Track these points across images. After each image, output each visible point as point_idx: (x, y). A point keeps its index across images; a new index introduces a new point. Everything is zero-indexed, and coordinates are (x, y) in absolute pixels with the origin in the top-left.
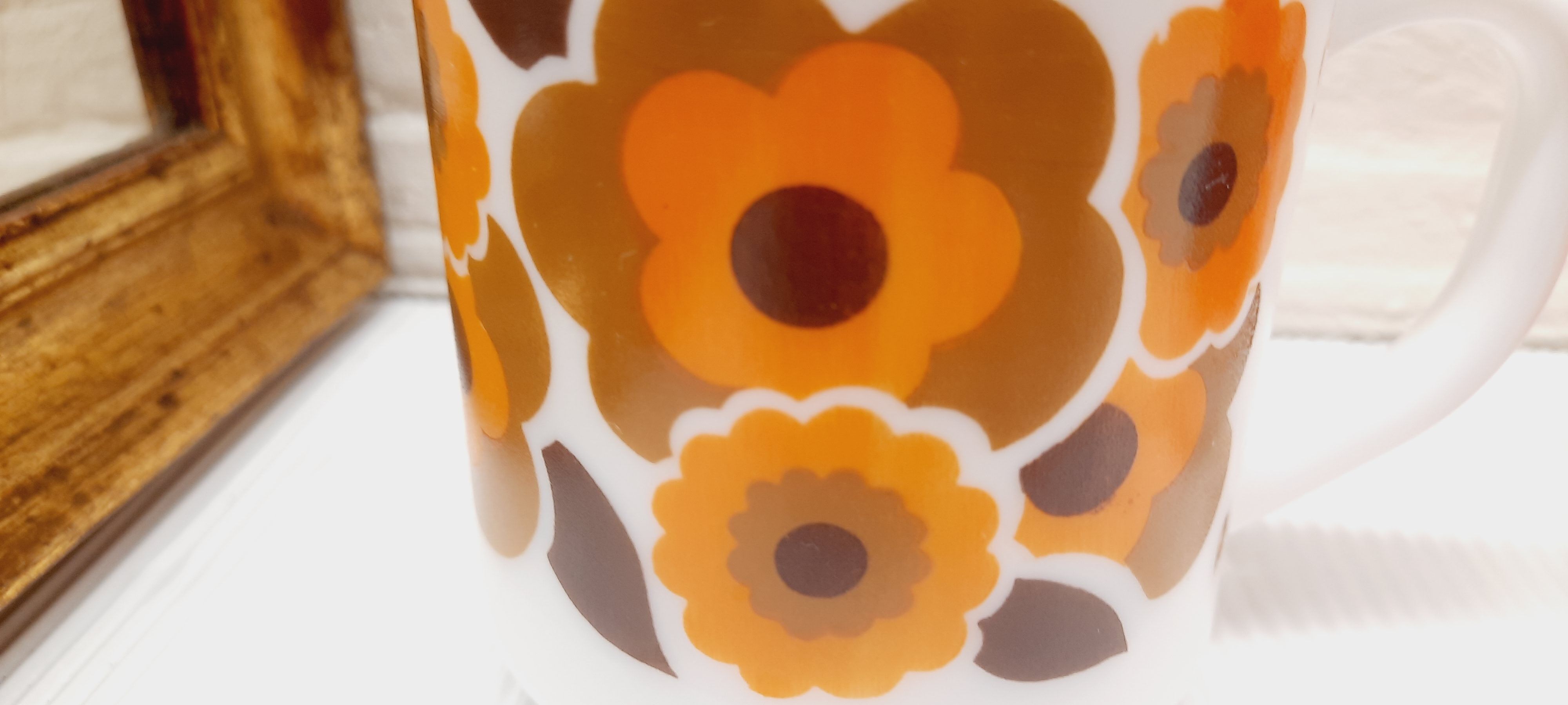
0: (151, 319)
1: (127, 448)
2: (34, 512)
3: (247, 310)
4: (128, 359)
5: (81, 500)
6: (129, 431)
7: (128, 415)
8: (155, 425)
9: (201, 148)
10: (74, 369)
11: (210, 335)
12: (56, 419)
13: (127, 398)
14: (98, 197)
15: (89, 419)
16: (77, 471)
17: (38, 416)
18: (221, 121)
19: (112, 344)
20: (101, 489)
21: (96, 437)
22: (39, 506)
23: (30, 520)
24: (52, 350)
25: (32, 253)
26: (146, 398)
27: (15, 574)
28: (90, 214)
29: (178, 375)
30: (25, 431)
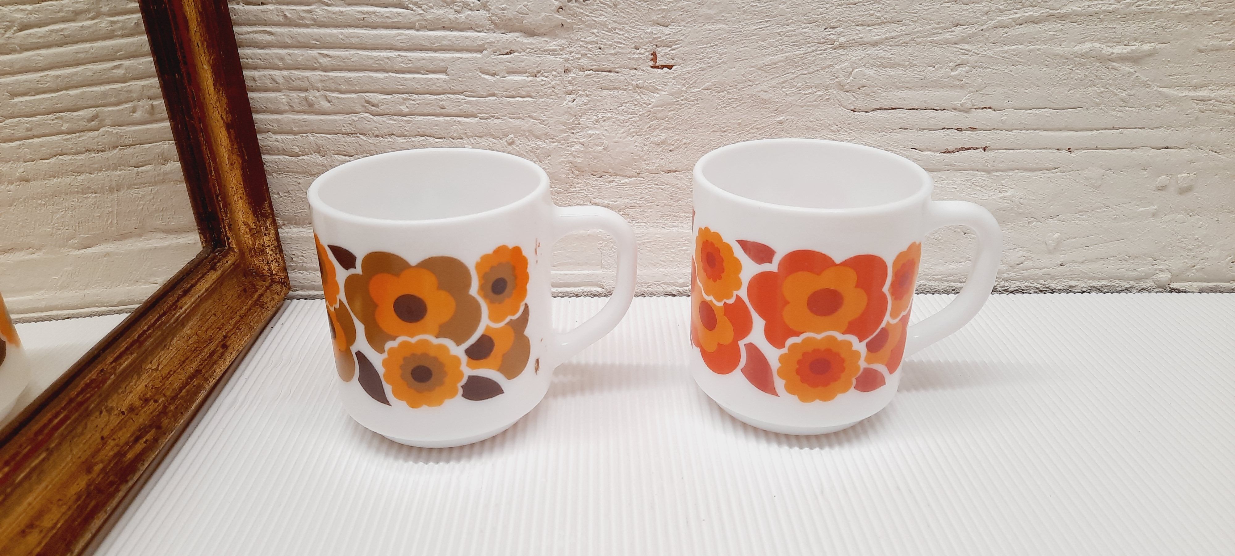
0: (213, 318)
1: (215, 362)
2: (195, 384)
3: (243, 311)
4: (209, 333)
5: (206, 380)
6: (215, 357)
7: (214, 352)
8: (222, 354)
9: (225, 256)
10: (194, 338)
11: (233, 322)
12: (194, 355)
13: (212, 346)
14: (199, 280)
15: (203, 354)
16: (203, 371)
17: (189, 354)
18: (229, 244)
19: (204, 329)
20: (211, 376)
21: (206, 360)
22: (196, 382)
23: (194, 386)
24: (189, 332)
25: (186, 303)
26: (218, 346)
27: (194, 402)
28: (198, 286)
29: (225, 337)
30: (187, 359)
